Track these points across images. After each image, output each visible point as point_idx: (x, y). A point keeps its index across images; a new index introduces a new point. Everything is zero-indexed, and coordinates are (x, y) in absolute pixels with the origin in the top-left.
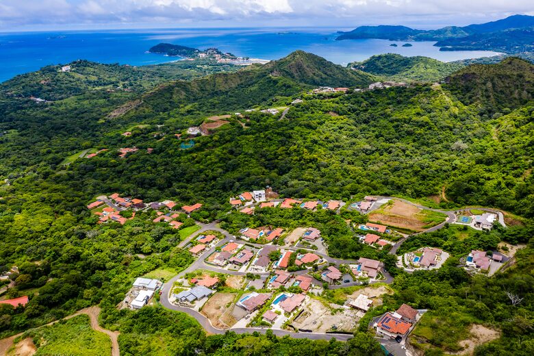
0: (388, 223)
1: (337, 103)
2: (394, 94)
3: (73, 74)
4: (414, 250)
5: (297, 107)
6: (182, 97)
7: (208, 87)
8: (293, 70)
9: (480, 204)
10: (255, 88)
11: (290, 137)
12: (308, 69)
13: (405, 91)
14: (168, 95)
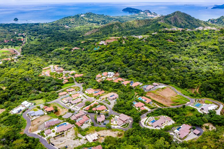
0: (154, 99)
1: (174, 35)
2: (208, 33)
3: (84, 18)
4: (156, 116)
5: (153, 36)
6: (117, 29)
7: (130, 26)
8: (172, 20)
9: (213, 98)
10: (150, 27)
11: (141, 50)
12: (180, 20)
13: (214, 32)
14: (111, 28)
